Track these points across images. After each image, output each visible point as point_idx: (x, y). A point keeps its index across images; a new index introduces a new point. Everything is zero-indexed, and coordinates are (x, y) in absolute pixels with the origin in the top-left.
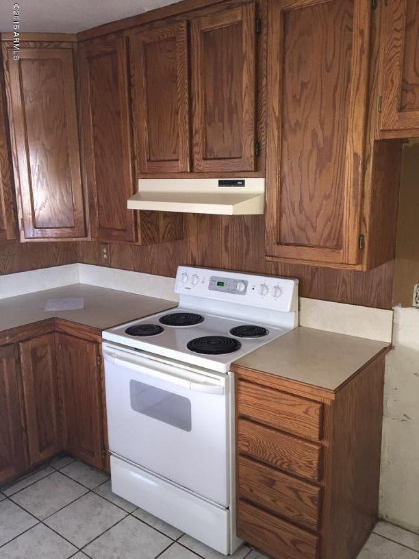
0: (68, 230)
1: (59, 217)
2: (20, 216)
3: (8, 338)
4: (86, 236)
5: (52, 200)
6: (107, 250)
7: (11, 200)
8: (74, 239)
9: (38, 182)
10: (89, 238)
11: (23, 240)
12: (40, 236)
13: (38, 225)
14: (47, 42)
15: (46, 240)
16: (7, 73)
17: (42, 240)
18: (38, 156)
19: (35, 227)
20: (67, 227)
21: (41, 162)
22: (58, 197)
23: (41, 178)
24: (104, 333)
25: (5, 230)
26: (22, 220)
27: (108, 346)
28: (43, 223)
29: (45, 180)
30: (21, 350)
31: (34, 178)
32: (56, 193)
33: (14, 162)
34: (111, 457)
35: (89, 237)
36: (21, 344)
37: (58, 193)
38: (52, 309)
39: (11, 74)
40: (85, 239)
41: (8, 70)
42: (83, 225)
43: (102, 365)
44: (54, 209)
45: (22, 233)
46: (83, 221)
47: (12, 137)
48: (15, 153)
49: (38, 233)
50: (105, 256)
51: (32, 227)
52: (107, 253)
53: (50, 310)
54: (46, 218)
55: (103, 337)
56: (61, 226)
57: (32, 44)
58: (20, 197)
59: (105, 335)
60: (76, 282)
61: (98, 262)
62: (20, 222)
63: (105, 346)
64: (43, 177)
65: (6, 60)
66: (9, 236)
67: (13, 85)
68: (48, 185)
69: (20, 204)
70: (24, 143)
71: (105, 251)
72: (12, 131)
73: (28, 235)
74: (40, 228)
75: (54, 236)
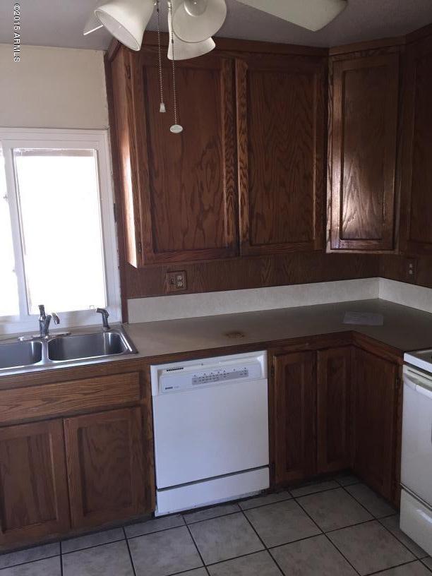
0: (374, 242)
1: (367, 230)
2: (328, 227)
3: (307, 344)
4: (393, 249)
5: (362, 211)
6: (413, 265)
7: (322, 212)
8: (380, 252)
9: (349, 194)
10: (397, 252)
11: (328, 251)
12: (345, 247)
13: (344, 237)
14: (372, 49)
15: (351, 251)
16: (331, 87)
17: (347, 251)
18: (352, 166)
19: (341, 238)
20: (373, 240)
21: (355, 173)
22: (367, 209)
23: (353, 190)
24: (405, 354)
25: (313, 241)
26: (330, 231)
27: (409, 370)
28: (349, 235)
29: (356, 192)
30: (318, 358)
31: (346, 189)
32: (366, 204)
33: (328, 174)
34: (402, 491)
35: (397, 250)
36: (318, 352)
37: (368, 205)
38: (351, 321)
39: (335, 88)
40: (392, 252)
41: (332, 84)
42: (391, 238)
43: (400, 390)
44: (362, 220)
45: (329, 243)
46: (391, 232)
47: (329, 149)
48: (330, 165)
49: (344, 244)
50: (411, 272)
51: (338, 238)
52: (413, 269)
53: (348, 323)
54: (353, 230)
55: (405, 360)
56: (368, 238)
57: (358, 55)
58: (330, 209)
59: (408, 358)
60: (374, 297)
61: (402, 277)
62: (328, 232)
63: (406, 369)
64: (355, 188)
65: (331, 74)
66: (317, 247)
67: (335, 98)
68: (358, 196)
69: (330, 216)
70: (340, 155)
71: (411, 266)
72: (329, 145)
73: (334, 245)
74: (347, 239)
75: (360, 248)
